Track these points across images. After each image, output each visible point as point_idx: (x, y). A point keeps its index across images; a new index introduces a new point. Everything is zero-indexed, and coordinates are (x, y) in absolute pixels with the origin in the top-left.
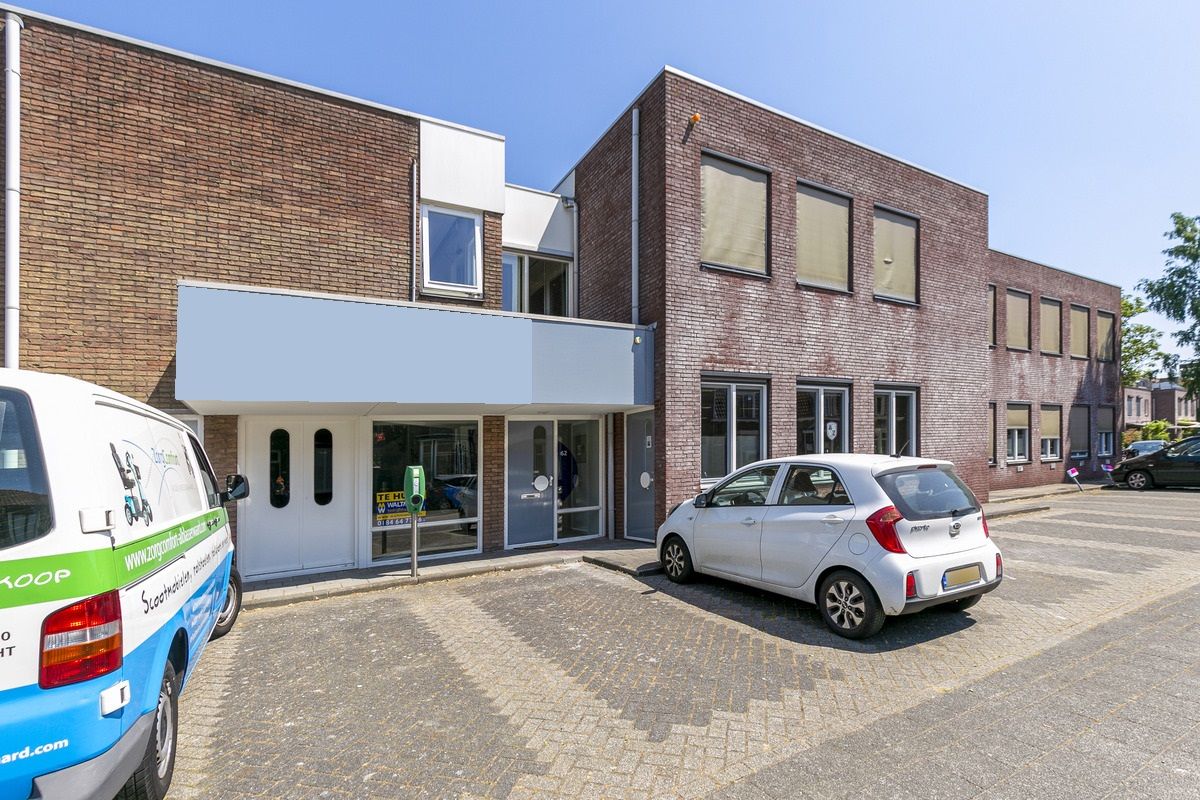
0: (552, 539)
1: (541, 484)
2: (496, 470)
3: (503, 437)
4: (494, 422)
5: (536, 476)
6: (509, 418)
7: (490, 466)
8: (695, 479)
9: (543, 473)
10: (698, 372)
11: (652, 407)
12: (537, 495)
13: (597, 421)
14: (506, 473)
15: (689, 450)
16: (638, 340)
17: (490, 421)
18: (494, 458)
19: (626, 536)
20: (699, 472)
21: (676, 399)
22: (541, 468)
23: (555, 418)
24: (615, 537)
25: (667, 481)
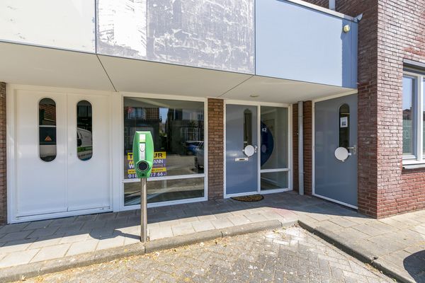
0: (257, 191)
1: (249, 151)
2: (218, 140)
3: (223, 115)
4: (216, 104)
5: (245, 145)
6: (227, 102)
7: (213, 136)
8: (398, 157)
9: (250, 143)
10: (401, 59)
11: (356, 91)
12: (246, 159)
13: (286, 109)
14: (225, 141)
15: (394, 129)
16: (347, 28)
17: (214, 103)
18: (216, 130)
19: (313, 193)
20: (400, 150)
21: (385, 82)
22: (249, 140)
23: (258, 104)
24: (305, 193)
25: (378, 157)
